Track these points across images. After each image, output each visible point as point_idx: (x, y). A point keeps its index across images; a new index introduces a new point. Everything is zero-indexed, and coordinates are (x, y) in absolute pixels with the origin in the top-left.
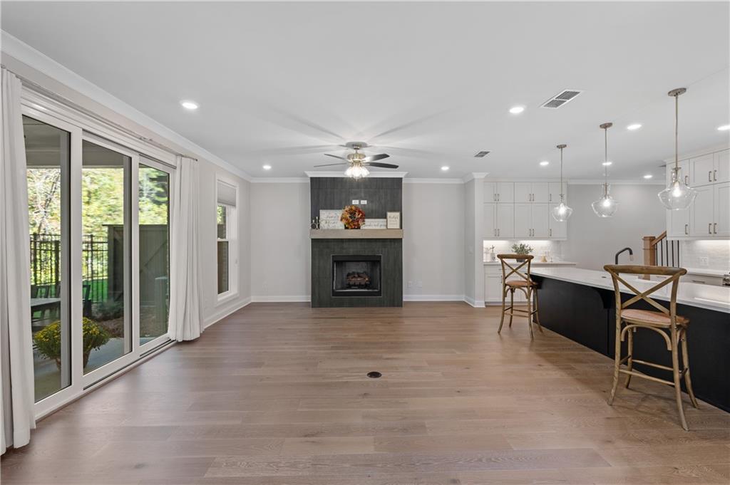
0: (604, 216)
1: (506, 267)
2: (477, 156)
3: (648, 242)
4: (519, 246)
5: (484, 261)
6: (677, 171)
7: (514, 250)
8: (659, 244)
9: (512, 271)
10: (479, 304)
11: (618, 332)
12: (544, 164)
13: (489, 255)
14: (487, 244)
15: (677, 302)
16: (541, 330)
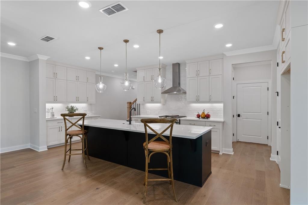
0: (125, 90)
1: (67, 121)
2: (43, 39)
3: (129, 104)
4: (70, 107)
5: (47, 118)
6: (160, 70)
7: (67, 110)
8: (133, 105)
9: (71, 124)
10: (42, 148)
11: (147, 158)
12: (88, 58)
13: (50, 114)
14: (48, 106)
15: (172, 136)
16: (89, 159)
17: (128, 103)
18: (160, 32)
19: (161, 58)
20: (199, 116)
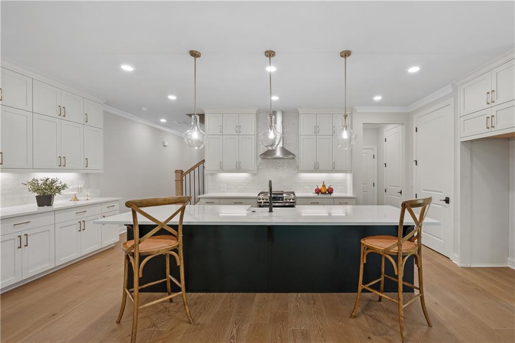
6: (346, 117)
17: (176, 172)
18: (346, 54)
19: (275, 98)
20: (318, 191)
